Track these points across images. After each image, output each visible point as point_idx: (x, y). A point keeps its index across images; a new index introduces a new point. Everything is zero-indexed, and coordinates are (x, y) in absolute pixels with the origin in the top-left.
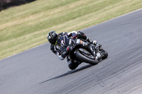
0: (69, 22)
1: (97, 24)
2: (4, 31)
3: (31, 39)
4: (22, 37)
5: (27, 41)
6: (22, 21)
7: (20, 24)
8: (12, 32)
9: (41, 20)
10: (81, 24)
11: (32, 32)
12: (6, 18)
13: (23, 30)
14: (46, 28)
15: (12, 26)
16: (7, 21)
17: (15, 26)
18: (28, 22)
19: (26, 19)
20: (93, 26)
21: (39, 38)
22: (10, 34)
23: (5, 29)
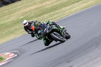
0: (74, 5)
1: (94, 5)
2: (29, 13)
3: (48, 18)
4: (42, 17)
5: (45, 19)
6: (41, 5)
7: (40, 8)
8: (35, 13)
9: (55, 4)
10: (83, 5)
11: (48, 13)
12: (30, 4)
13: (42, 12)
14: (58, 9)
15: (34, 9)
16: (31, 6)
17: (36, 9)
18: (45, 6)
19: (44, 4)
20: (92, 6)
21: (53, 17)
22: (33, 15)
23: (29, 11)
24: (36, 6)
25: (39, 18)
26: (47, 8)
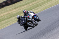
1: (41, 11)
4: (11, 19)
5: (13, 20)
6: (10, 12)
8: (7, 17)
9: (18, 11)
13: (11, 16)
16: (4, 12)
17: (8, 14)
18: (13, 12)
19: (12, 11)
20: (40, 12)
23: (3, 16)
24: (8, 13)
25: (9, 19)
26: (14, 14)
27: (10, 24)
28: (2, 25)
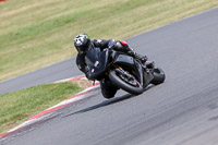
27: (166, 20)
28: (135, 21)
